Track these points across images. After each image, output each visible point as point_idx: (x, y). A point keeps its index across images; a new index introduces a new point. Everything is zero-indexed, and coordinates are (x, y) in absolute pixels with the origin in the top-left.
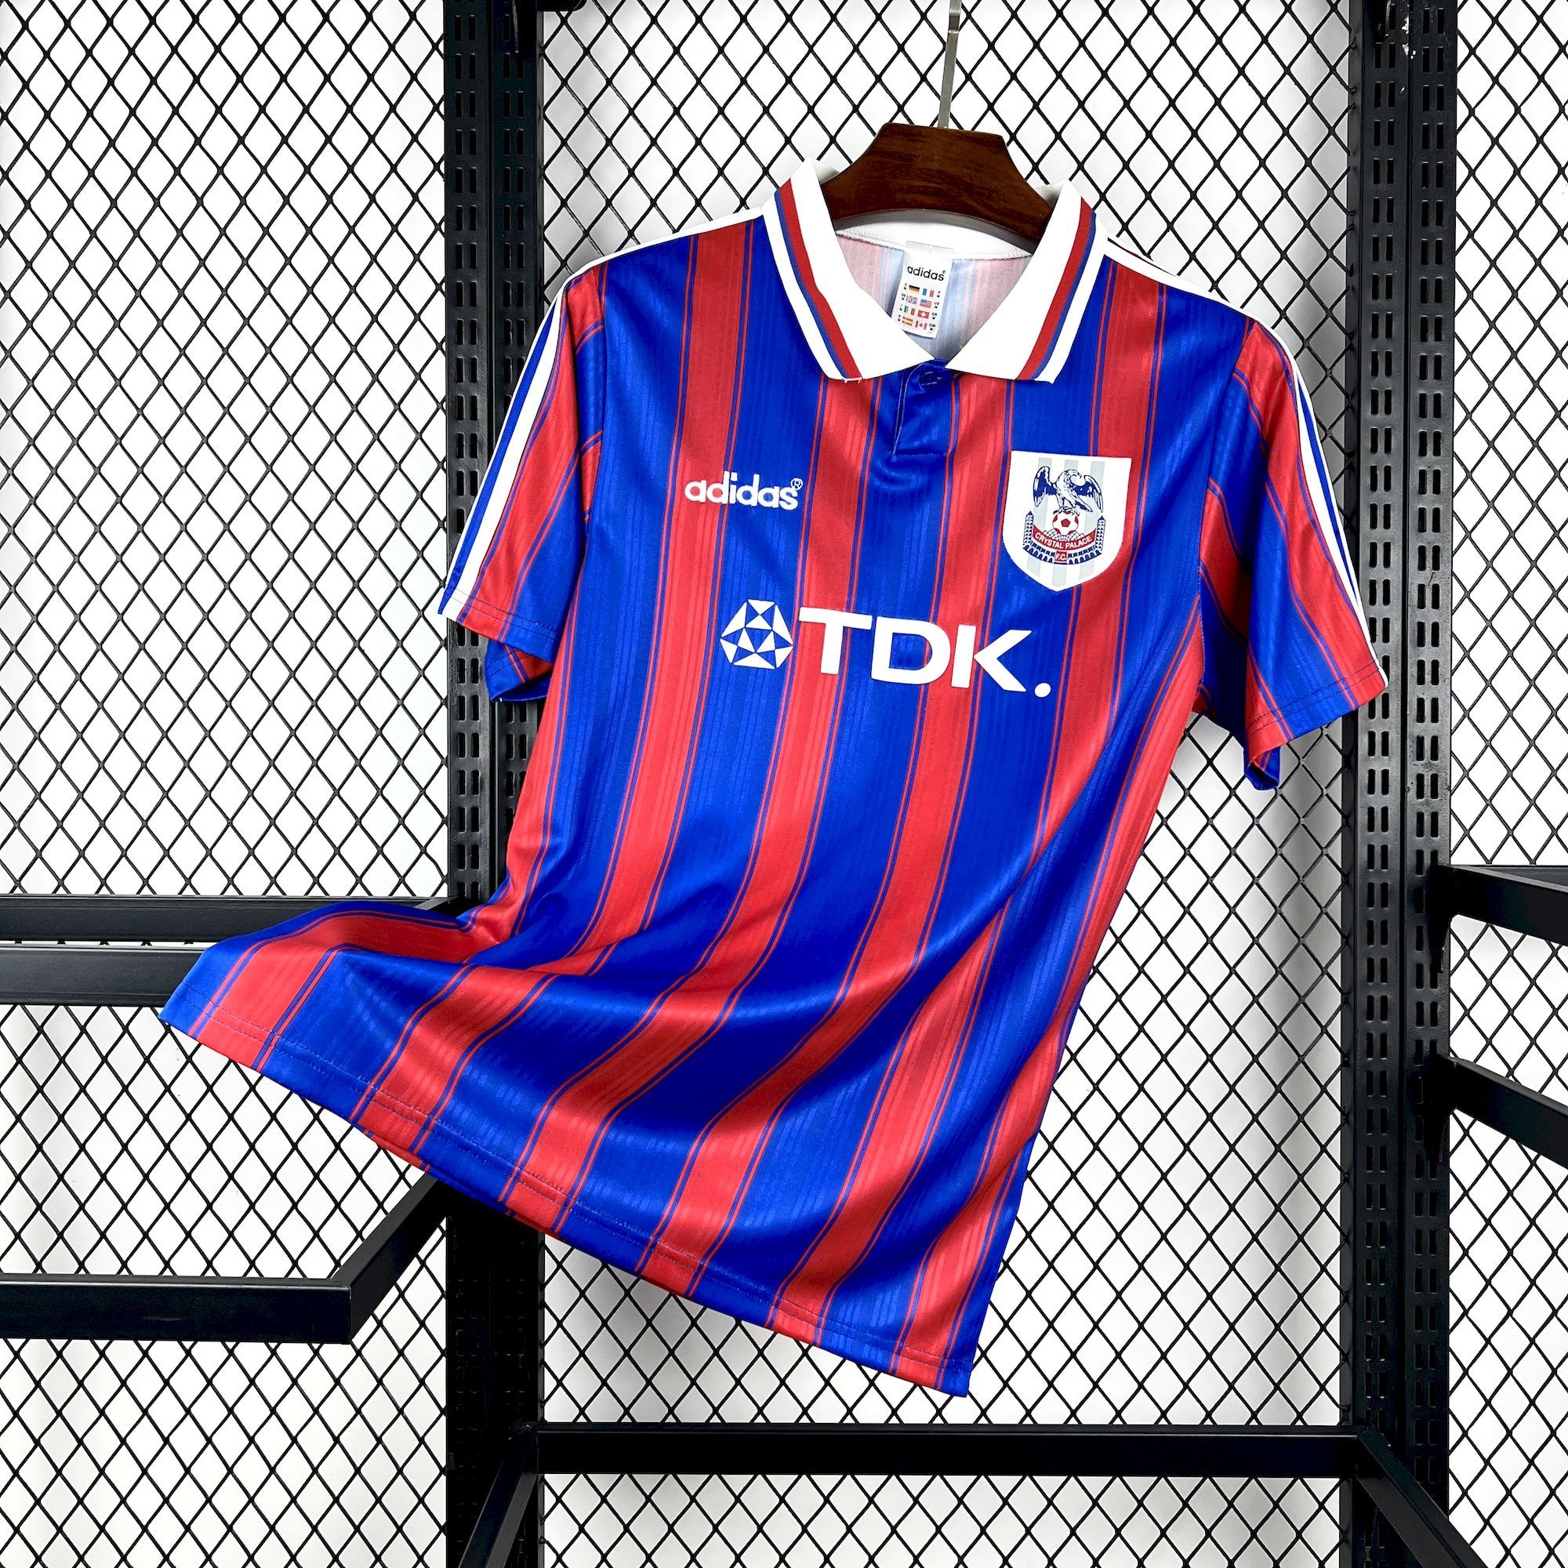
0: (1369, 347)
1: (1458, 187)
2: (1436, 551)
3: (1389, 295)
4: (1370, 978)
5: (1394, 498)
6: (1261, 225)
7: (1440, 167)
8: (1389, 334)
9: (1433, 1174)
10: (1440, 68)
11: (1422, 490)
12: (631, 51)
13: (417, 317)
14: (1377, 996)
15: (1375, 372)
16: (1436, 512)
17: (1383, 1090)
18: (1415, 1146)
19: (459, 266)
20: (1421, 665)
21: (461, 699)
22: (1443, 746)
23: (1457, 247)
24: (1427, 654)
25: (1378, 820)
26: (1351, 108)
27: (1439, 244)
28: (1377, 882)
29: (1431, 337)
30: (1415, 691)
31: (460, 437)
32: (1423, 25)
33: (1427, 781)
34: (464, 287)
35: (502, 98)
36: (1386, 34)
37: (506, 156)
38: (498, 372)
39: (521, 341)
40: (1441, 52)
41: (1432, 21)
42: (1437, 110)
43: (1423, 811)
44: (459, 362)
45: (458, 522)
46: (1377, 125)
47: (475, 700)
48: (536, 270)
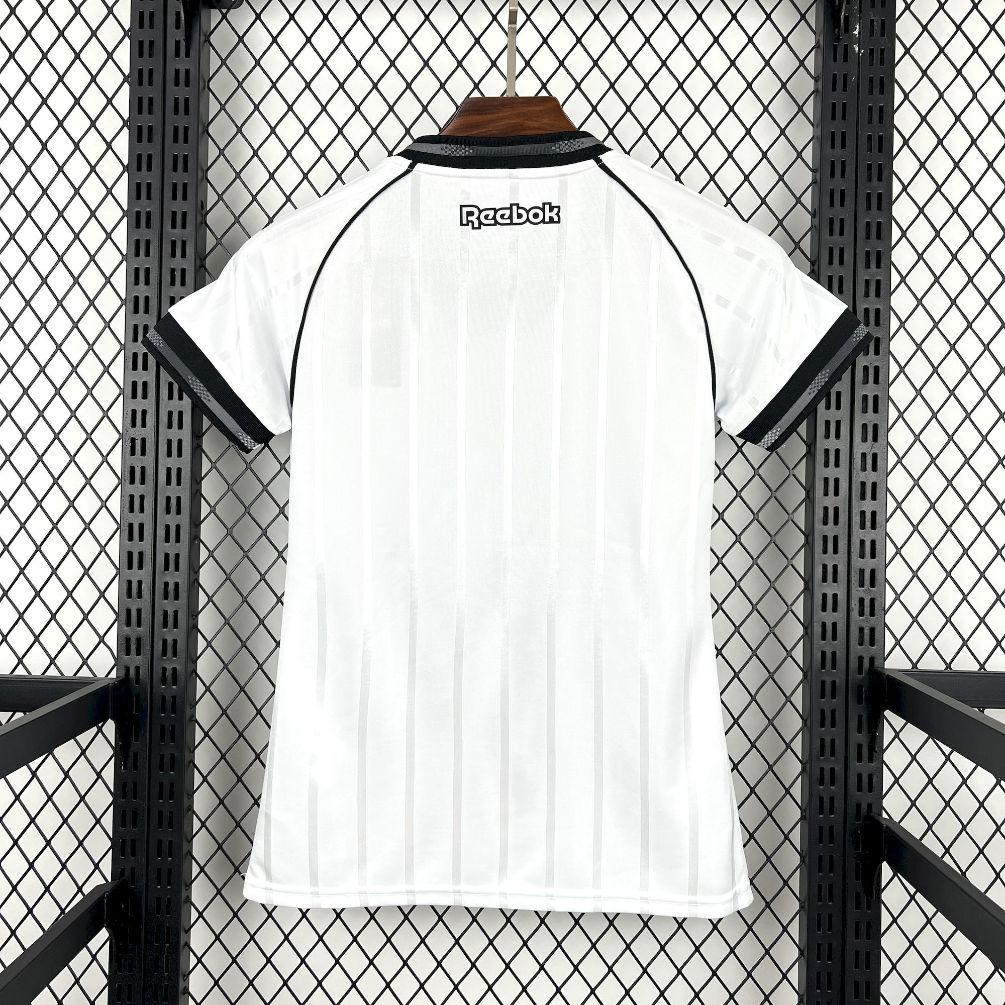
0: (826, 271)
1: (894, 155)
2: (875, 427)
3: (842, 233)
4: (822, 754)
5: (844, 387)
6: (747, 178)
7: (881, 137)
8: (841, 262)
9: (868, 908)
10: (882, 63)
11: (866, 382)
12: (275, 40)
13: (109, 236)
14: (827, 768)
16: (876, 398)
17: (831, 841)
18: (855, 886)
19: (138, 197)
20: (863, 513)
21: (131, 526)
22: (878, 576)
23: (894, 198)
24: (868, 506)
25: (829, 632)
26: (816, 92)
27: (880, 195)
28: (828, 681)
29: (873, 265)
30: (858, 534)
31: (136, 327)
32: (869, 30)
33: (867, 603)
34: (142, 213)
35: (174, 72)
36: (841, 37)
37: (176, 116)
38: (167, 278)
39: (184, 255)
40: (882, 51)
41: (876, 28)
42: (880, 94)
43: (864, 626)
44: (137, 271)
45: (134, 390)
46: (834, 105)
47: (141, 526)
48: (197, 203)
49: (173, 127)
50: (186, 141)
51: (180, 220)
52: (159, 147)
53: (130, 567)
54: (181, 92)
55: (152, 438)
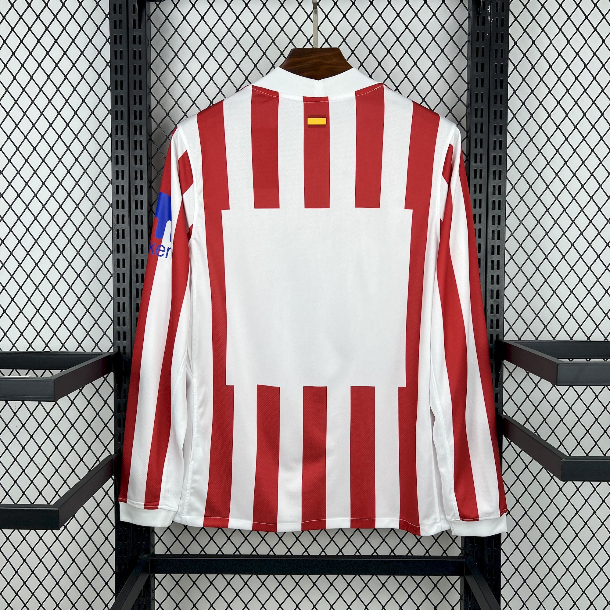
0: (474, 137)
1: (509, 74)
2: (499, 217)
3: (482, 116)
5: (483, 196)
6: (433, 88)
7: (502, 65)
8: (482, 132)
10: (502, 26)
11: (494, 194)
12: (185, 18)
13: (101, 124)
15: (476, 147)
16: (499, 202)
19: (116, 103)
20: (493, 262)
21: (118, 275)
22: (501, 294)
23: (509, 97)
24: (495, 257)
26: (468, 41)
27: (501, 96)
29: (498, 132)
30: (490, 272)
31: (117, 172)
32: (496, 8)
33: (495, 307)
34: (118, 112)
35: (133, 37)
36: (481, 13)
37: (135, 60)
38: (132, 146)
39: (141, 134)
40: (503, 19)
41: (499, 7)
42: (501, 42)
43: (493, 319)
44: (117, 142)
45: (117, 205)
46: (477, 48)
47: (124, 275)
48: (147, 105)
49: (133, 66)
50: (140, 73)
51: (138, 115)
52: (126, 77)
53: (119, 296)
54: (137, 47)
55: (127, 229)
